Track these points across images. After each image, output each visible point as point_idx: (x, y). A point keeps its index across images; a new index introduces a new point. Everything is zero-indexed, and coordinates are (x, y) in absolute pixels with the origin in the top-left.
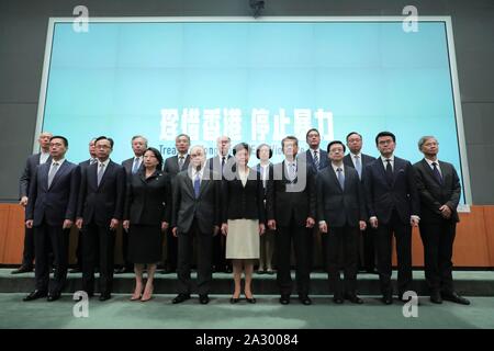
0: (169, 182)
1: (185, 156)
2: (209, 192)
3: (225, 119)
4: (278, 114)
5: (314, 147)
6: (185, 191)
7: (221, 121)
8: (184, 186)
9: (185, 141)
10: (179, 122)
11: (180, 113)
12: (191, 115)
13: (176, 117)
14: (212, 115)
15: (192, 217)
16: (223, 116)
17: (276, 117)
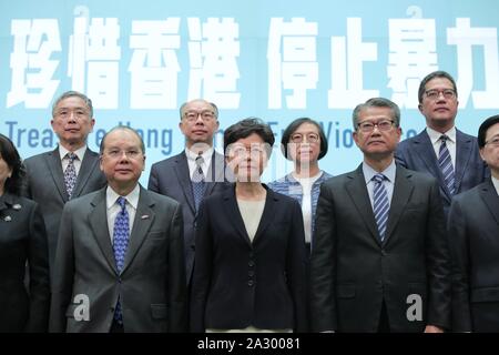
0: (40, 228)
1: (80, 153)
2: (152, 255)
3: (193, 48)
4: (343, 32)
5: (441, 125)
6: (87, 250)
7: (182, 53)
8: (86, 237)
9: (79, 112)
10: (62, 56)
11: (66, 33)
12: (96, 36)
13: (55, 44)
14: (154, 35)
15: (110, 317)
16: (185, 38)
17: (337, 43)
